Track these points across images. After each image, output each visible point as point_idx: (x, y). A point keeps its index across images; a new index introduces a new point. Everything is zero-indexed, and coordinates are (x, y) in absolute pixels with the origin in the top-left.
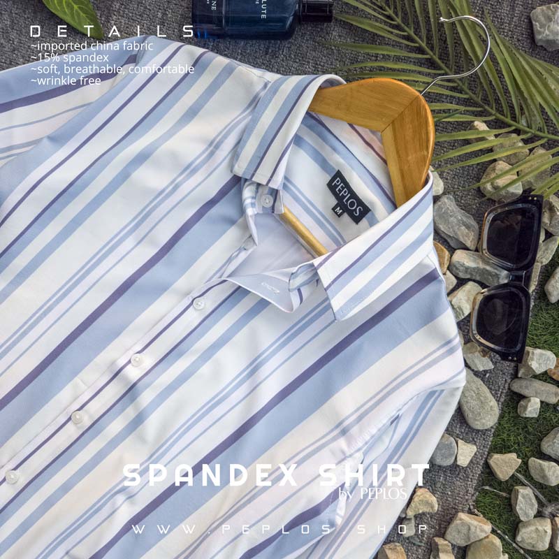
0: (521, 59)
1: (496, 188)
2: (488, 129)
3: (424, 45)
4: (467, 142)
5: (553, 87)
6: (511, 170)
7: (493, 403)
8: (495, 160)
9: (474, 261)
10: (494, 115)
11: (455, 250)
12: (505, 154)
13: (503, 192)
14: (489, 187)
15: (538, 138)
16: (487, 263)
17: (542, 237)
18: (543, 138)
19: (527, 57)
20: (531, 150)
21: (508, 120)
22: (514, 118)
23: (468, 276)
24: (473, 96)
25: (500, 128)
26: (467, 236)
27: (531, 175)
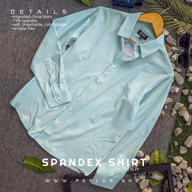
0: (183, 5)
1: (180, 33)
2: (177, 21)
3: (162, 4)
4: (173, 24)
5: (190, 11)
6: (183, 29)
7: (182, 78)
8: (179, 27)
9: (176, 48)
10: (178, 18)
11: (172, 47)
12: (181, 26)
13: (181, 34)
14: (178, 33)
15: (188, 22)
16: (179, 49)
17: (190, 43)
18: (189, 22)
19: (184, 5)
20: (187, 24)
21: (181, 18)
22: (183, 18)
23: (175, 52)
24: (173, 14)
25: (180, 20)
26: (174, 43)
27: (187, 30)
